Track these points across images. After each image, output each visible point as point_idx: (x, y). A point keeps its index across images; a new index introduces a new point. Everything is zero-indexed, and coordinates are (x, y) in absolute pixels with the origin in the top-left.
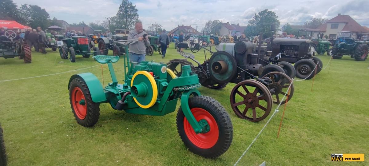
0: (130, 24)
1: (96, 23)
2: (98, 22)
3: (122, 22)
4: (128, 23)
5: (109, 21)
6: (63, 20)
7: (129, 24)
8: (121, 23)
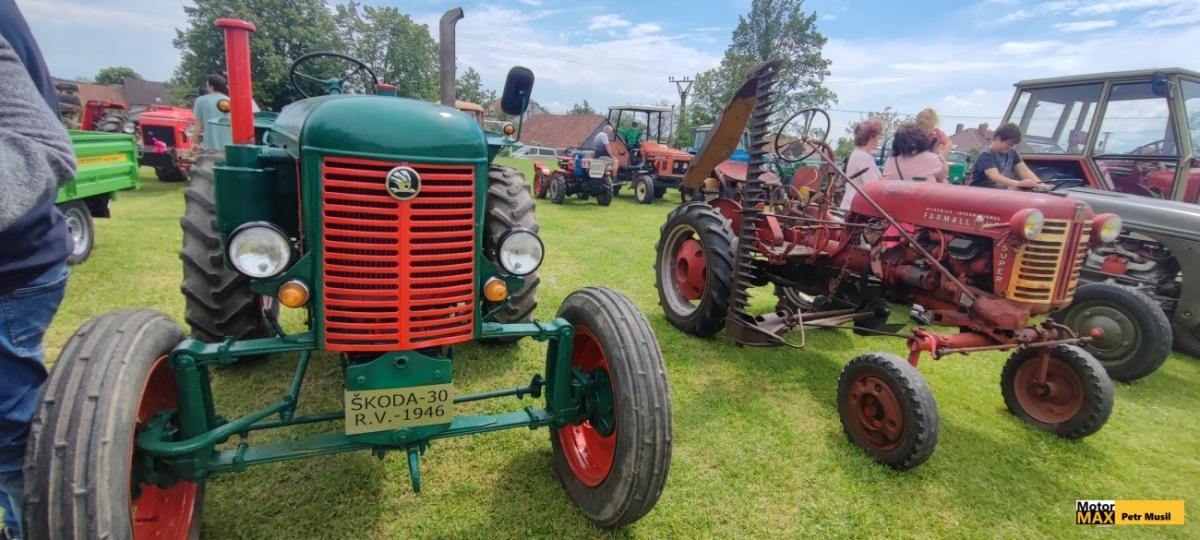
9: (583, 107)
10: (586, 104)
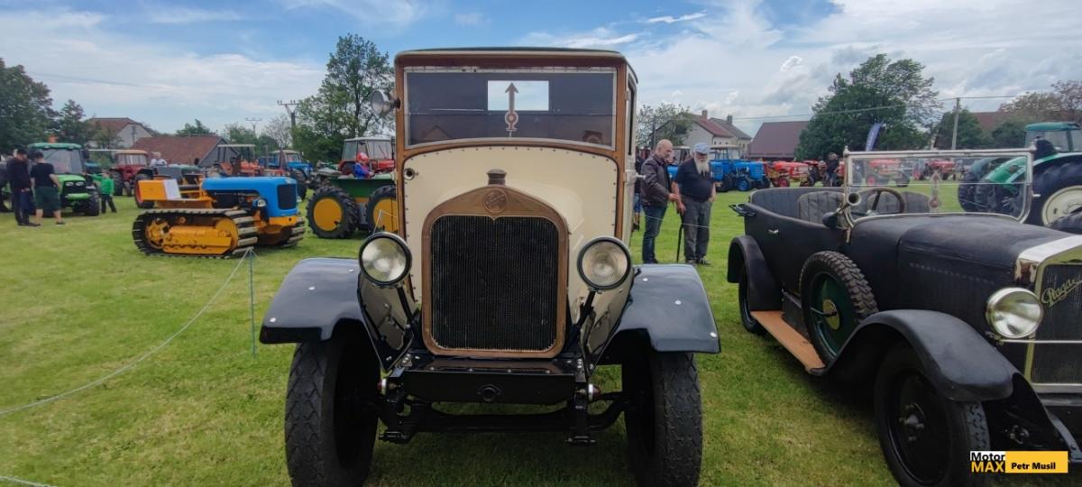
0: (371, 122)
1: (248, 126)
2: (254, 122)
3: (341, 114)
4: (364, 121)
5: (293, 116)
6: (127, 119)
7: (367, 123)
8: (337, 122)
9: (196, 126)
10: (198, 123)
